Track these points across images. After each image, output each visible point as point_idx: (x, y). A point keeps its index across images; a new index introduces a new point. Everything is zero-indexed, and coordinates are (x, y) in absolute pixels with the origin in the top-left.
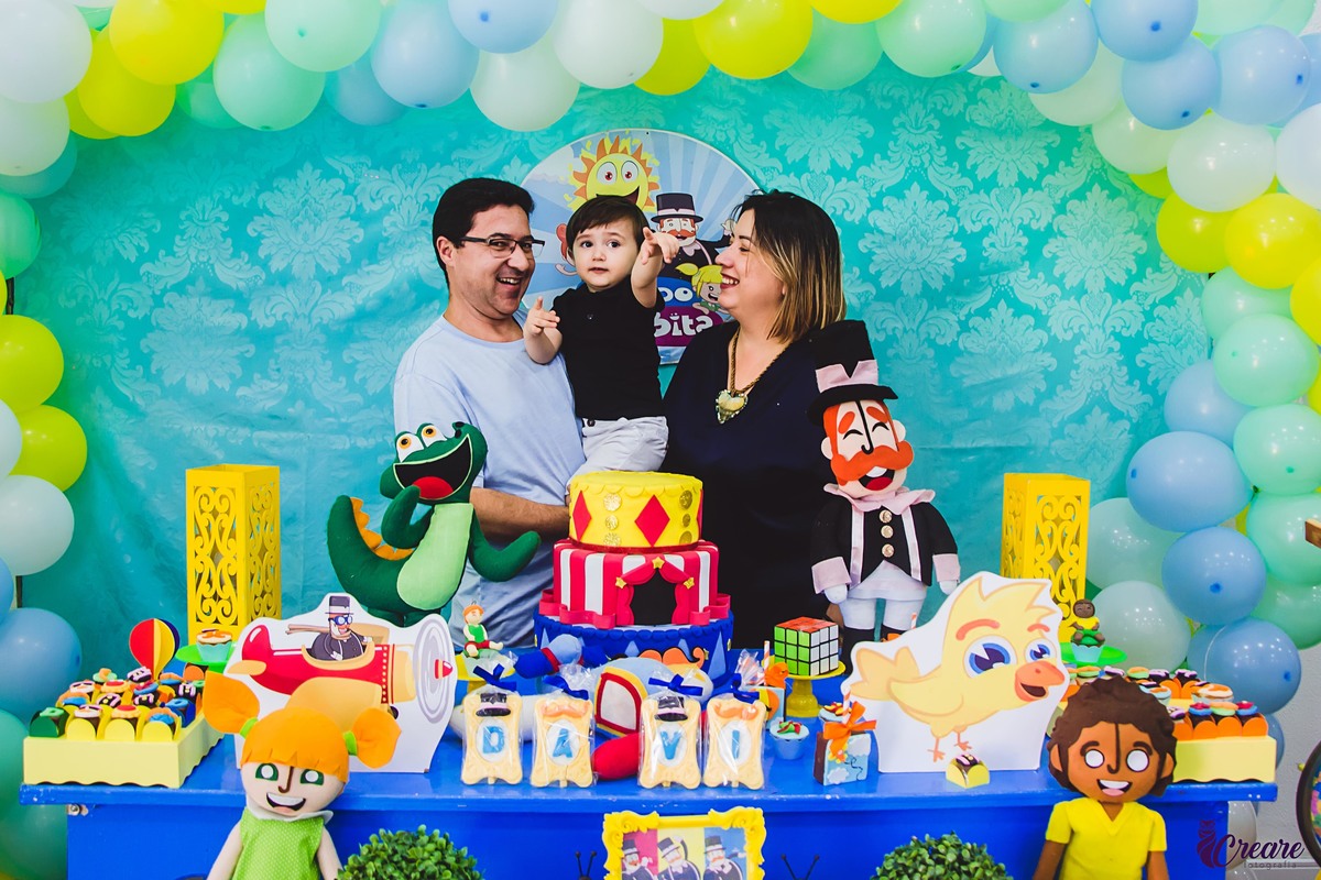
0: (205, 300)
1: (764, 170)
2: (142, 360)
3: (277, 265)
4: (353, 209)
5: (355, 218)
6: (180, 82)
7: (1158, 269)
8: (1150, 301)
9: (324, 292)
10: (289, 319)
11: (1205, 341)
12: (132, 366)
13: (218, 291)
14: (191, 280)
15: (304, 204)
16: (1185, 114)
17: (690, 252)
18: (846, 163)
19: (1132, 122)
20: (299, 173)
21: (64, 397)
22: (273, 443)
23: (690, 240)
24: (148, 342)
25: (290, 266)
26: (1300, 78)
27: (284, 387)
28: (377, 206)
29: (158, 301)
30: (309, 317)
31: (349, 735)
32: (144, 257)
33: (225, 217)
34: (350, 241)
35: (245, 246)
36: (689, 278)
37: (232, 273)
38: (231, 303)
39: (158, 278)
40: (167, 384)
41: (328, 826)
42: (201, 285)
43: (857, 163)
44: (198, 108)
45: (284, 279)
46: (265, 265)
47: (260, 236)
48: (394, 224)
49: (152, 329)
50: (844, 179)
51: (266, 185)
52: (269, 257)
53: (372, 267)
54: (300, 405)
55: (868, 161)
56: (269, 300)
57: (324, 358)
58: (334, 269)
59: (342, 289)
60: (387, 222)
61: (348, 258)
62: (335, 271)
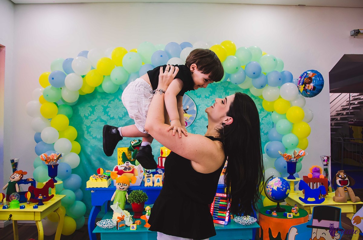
0: (100, 122)
1: (194, 97)
2: (89, 133)
3: (112, 116)
6: (96, 86)
7: (263, 111)
8: (262, 117)
9: (120, 120)
11: (272, 123)
12: (88, 134)
13: (102, 121)
14: (97, 119)
15: (116, 106)
16: (262, 86)
18: (208, 95)
19: (255, 88)
21: (77, 140)
24: (90, 130)
25: (114, 116)
26: (280, 79)
29: (92, 123)
31: (130, 180)
32: (89, 115)
33: (103, 108)
34: (124, 112)
35: (106, 113)
37: (104, 118)
39: (92, 119)
40: (94, 137)
41: (127, 192)
42: (99, 120)
43: (209, 95)
44: (99, 90)
45: (113, 118)
46: (109, 116)
47: (109, 111)
49: (91, 127)
51: (109, 103)
55: (211, 95)
56: (110, 122)
58: (121, 116)
59: (122, 120)
61: (124, 114)
62: (121, 117)
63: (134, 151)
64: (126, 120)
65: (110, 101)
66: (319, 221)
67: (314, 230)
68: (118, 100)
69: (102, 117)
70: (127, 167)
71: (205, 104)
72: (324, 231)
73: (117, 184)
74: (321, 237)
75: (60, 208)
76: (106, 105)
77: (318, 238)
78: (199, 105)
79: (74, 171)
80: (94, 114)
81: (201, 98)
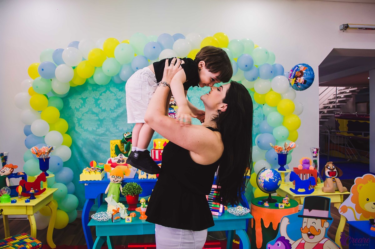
0: (91, 115)
3: (103, 108)
4: (116, 98)
5: (116, 100)
6: (87, 78)
9: (111, 112)
10: (106, 117)
11: (263, 115)
12: (79, 126)
13: (93, 113)
14: (88, 111)
15: (107, 98)
16: (254, 79)
17: (173, 104)
19: (247, 81)
20: (106, 92)
21: (68, 132)
22: (103, 139)
23: (173, 102)
24: (81, 122)
25: (105, 109)
26: (271, 72)
27: (105, 129)
28: (120, 98)
29: (83, 115)
30: (109, 117)
31: (124, 172)
32: (80, 107)
33: (94, 100)
34: (116, 104)
35: (98, 105)
36: (173, 108)
37: (95, 110)
38: (95, 115)
39: (83, 111)
40: (85, 129)
41: (121, 185)
42: (90, 112)
44: (91, 82)
45: (105, 110)
46: (101, 108)
47: (100, 103)
48: (123, 101)
49: (82, 120)
50: (199, 91)
51: (101, 95)
52: (102, 107)
53: (120, 108)
54: (108, 132)
56: (102, 114)
57: (112, 124)
59: (114, 112)
60: (122, 100)
61: (115, 107)
62: (113, 109)
63: (127, 144)
64: (118, 112)
65: (101, 93)
66: (310, 211)
67: (305, 219)
68: (110, 92)
69: (93, 109)
70: (121, 159)
71: (197, 96)
72: (314, 220)
73: (111, 176)
74: (311, 226)
75: (52, 201)
76: (97, 97)
77: (308, 227)
78: (191, 97)
79: (66, 164)
80: (85, 107)
81: (193, 90)
